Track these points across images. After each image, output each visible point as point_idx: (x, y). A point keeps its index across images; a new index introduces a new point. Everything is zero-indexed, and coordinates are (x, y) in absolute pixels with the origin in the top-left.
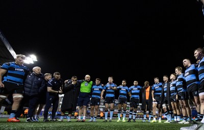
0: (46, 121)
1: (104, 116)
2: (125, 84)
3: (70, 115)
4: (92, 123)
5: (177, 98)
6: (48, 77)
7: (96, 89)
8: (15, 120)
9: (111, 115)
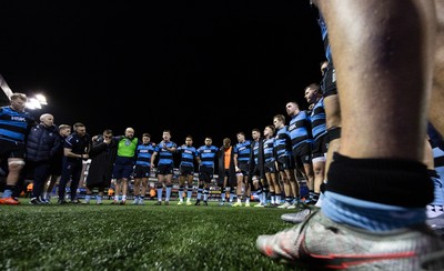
0: (63, 202)
1: (156, 196)
2: (191, 142)
3: (100, 194)
4: (137, 207)
6: (65, 130)
7: (144, 150)
8: (13, 201)
9: (168, 194)
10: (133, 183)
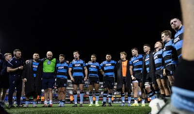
2: (95, 59)
5: (164, 73)
7: (61, 67)
9: (82, 99)
10: (57, 92)
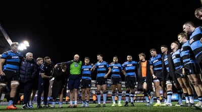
1: (97, 100)
7: (86, 69)
9: (105, 98)
10: (81, 92)
